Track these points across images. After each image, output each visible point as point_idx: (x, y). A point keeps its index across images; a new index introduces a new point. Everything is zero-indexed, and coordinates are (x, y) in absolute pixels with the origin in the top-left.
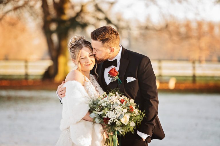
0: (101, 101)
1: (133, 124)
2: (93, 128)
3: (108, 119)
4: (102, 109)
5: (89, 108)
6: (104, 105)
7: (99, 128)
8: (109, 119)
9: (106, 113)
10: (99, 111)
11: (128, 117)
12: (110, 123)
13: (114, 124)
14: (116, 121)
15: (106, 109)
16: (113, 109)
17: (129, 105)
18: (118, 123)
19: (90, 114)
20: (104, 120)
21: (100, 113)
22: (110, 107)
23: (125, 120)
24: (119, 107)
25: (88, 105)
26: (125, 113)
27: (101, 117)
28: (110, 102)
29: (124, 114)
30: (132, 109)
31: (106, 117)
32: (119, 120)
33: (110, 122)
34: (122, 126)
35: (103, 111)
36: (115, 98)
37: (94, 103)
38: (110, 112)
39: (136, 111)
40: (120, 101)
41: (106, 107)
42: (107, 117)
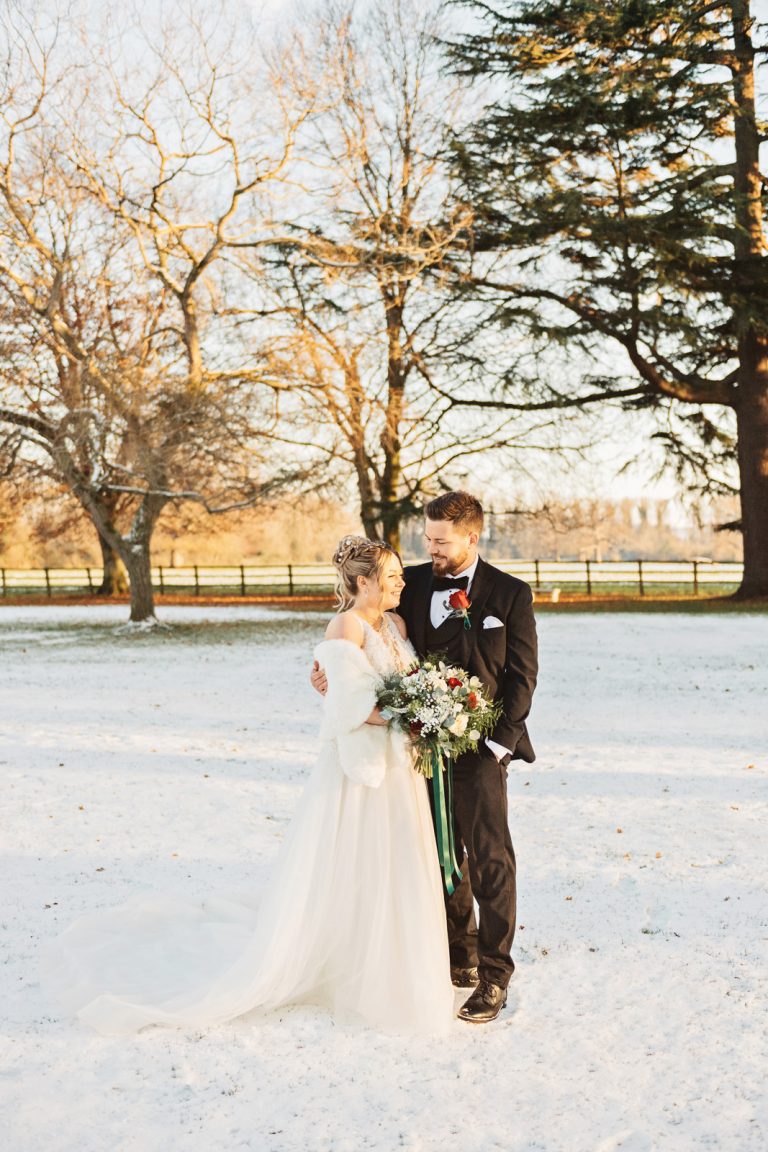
0: (407, 681)
1: (475, 735)
2: (389, 739)
3: (420, 725)
4: (407, 700)
5: (376, 700)
6: (411, 691)
7: (400, 739)
8: (423, 724)
9: (415, 712)
10: (401, 707)
11: (464, 719)
12: (425, 733)
13: (432, 736)
14: (437, 731)
15: (416, 703)
16: (432, 703)
17: (469, 691)
18: (442, 733)
19: (381, 710)
20: (412, 727)
21: (403, 711)
22: (424, 697)
23: (459, 726)
24: (446, 697)
25: (373, 693)
26: (458, 713)
27: (404, 718)
28: (424, 685)
29: (454, 716)
30: (473, 700)
31: (415, 720)
32: (442, 727)
33: (424, 730)
34: (453, 738)
35: (409, 705)
36: (437, 676)
37: (389, 685)
38: (425, 709)
39: (483, 703)
40: (448, 683)
41: (416, 697)
42: (419, 721)
